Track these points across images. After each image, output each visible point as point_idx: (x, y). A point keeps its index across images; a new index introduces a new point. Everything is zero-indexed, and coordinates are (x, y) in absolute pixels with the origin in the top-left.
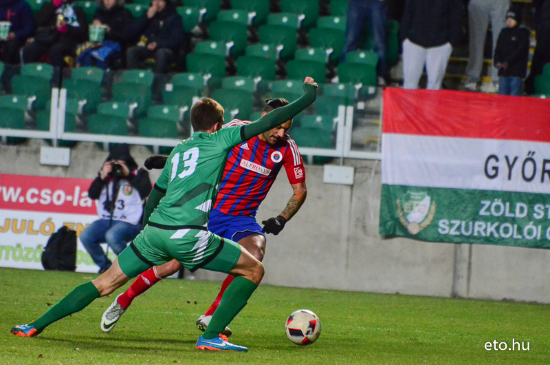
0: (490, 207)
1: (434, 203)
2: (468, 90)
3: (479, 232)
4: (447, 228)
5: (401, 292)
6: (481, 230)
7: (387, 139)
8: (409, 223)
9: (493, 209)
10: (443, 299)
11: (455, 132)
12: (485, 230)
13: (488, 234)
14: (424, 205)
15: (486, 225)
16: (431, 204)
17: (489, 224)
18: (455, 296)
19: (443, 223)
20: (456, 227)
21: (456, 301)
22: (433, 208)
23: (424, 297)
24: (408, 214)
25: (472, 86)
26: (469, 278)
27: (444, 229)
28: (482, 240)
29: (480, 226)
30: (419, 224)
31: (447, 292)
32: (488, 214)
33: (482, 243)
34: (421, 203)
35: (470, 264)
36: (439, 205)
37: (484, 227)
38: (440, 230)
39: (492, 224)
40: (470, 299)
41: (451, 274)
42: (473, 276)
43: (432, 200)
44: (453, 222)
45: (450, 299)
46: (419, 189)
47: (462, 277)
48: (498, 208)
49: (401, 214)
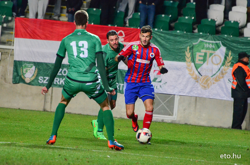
0: (62, 71)
1: (37, 69)
2: (55, 20)
3: (56, 82)
4: (42, 80)
5: (20, 108)
6: (57, 81)
7: (16, 40)
8: (25, 78)
9: (63, 72)
10: (39, 111)
11: (47, 38)
12: (59, 82)
13: (61, 83)
14: (32, 70)
15: (60, 79)
16: (35, 69)
17: (61, 79)
18: (44, 110)
19: (40, 78)
20: (46, 80)
21: (45, 113)
22: (36, 71)
23: (31, 110)
24: (25, 74)
25: (56, 18)
26: (51, 103)
27: (41, 81)
28: (58, 86)
29: (57, 80)
30: (30, 78)
31: (41, 109)
32: (61, 74)
33: (58, 87)
34: (31, 69)
35: (52, 97)
36: (39, 70)
37: (59, 80)
38: (39, 81)
39: (62, 79)
40: (51, 112)
41: (43, 100)
42: (53, 102)
43: (36, 68)
44: (45, 77)
45: (43, 111)
46: (30, 63)
47: (48, 102)
48: (65, 72)
49: (22, 74)
